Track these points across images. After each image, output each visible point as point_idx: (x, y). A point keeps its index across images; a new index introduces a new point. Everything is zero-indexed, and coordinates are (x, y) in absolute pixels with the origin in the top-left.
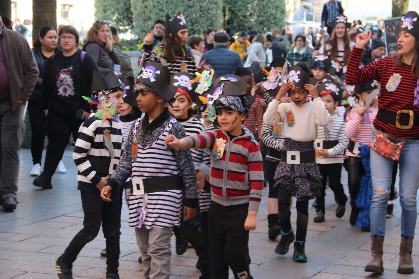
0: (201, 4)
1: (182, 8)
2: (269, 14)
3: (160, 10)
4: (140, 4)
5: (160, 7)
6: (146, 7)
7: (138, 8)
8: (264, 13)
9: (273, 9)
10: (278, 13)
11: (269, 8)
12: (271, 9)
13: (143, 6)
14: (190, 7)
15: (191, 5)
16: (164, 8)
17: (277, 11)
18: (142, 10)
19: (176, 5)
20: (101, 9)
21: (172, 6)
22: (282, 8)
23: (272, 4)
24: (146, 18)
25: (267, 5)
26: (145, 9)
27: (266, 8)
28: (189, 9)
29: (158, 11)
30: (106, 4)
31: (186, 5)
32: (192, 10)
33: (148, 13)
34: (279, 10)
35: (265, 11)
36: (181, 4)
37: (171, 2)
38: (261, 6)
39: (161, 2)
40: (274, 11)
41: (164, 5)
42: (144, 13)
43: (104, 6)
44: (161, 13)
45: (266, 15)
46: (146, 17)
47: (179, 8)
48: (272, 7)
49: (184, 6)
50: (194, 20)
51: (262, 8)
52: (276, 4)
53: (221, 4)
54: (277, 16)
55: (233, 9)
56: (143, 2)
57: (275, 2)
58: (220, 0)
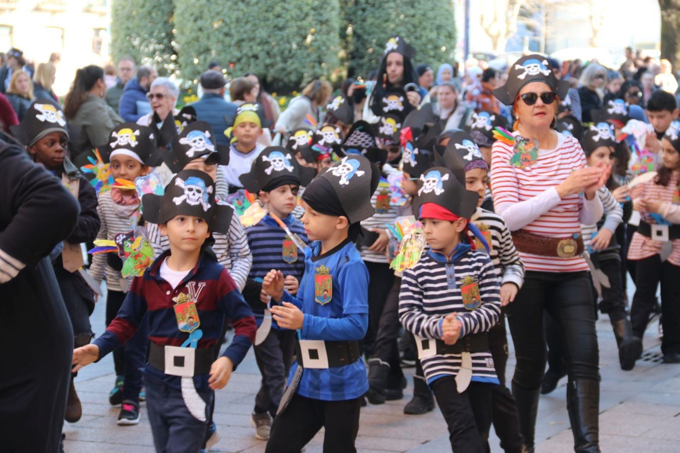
2: (424, 39)
3: (226, 35)
4: (190, 25)
5: (226, 30)
6: (200, 30)
7: (187, 32)
9: (431, 31)
10: (442, 37)
11: (424, 29)
12: (428, 31)
13: (195, 27)
14: (280, 29)
15: (281, 25)
16: (233, 31)
17: (439, 34)
18: (194, 35)
19: (255, 25)
20: (122, 33)
22: (449, 29)
23: (430, 22)
24: (202, 49)
25: (420, 23)
26: (200, 33)
27: (419, 30)
28: (278, 32)
29: (221, 37)
30: (131, 26)
31: (272, 25)
32: (284, 33)
33: (204, 41)
34: (444, 33)
35: (417, 34)
36: (262, 24)
37: (244, 21)
38: (409, 26)
39: (227, 20)
40: (433, 35)
41: (233, 26)
42: (197, 39)
43: (128, 28)
44: (227, 40)
46: (200, 47)
47: (260, 30)
48: (429, 26)
49: (268, 26)
50: (286, 52)
51: (412, 29)
52: (437, 22)
53: (336, 22)
54: (440, 43)
55: (360, 31)
56: (195, 20)
57: (435, 19)
58: (335, 17)
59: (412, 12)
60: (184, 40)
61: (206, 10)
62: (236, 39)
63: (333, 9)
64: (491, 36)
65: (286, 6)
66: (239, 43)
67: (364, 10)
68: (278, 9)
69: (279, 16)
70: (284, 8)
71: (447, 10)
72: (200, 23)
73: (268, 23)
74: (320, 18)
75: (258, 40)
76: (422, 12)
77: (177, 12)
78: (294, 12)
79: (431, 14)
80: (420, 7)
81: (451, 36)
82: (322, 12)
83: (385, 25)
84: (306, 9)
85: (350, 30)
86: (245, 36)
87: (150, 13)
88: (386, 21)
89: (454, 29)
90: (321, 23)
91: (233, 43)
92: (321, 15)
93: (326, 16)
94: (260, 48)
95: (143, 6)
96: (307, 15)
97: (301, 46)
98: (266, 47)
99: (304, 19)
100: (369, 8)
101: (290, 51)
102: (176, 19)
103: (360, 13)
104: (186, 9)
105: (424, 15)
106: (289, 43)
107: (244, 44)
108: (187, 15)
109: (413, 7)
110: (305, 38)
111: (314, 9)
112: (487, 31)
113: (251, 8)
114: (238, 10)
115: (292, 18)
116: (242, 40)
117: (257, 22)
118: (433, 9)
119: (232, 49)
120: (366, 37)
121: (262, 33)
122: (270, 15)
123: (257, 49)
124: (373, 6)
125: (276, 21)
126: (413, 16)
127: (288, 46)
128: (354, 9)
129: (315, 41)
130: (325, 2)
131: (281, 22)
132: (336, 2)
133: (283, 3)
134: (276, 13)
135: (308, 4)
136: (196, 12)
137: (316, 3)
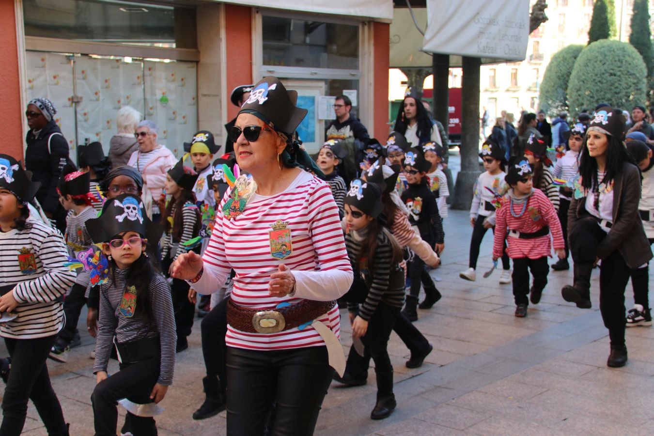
0: (626, 90)
3: (592, 97)
4: (575, 94)
5: (591, 95)
6: (579, 95)
7: (573, 97)
13: (577, 95)
14: (617, 93)
16: (595, 96)
18: (576, 98)
20: (544, 99)
21: (602, 93)
24: (580, 104)
26: (579, 97)
28: (616, 95)
29: (589, 98)
32: (619, 95)
33: (581, 100)
36: (608, 91)
37: (600, 91)
39: (592, 91)
41: (594, 93)
43: (547, 96)
44: (592, 99)
47: (607, 94)
53: (645, 90)
56: (577, 91)
58: (644, 87)
60: (571, 100)
61: (582, 87)
63: (644, 83)
65: (620, 83)
66: (597, 101)
68: (616, 85)
69: (617, 88)
70: (619, 84)
72: (580, 93)
74: (637, 88)
75: (606, 99)
77: (569, 88)
78: (624, 86)
84: (630, 84)
85: (651, 92)
86: (600, 97)
87: (556, 89)
90: (637, 90)
91: (594, 100)
92: (637, 86)
93: (640, 86)
95: (553, 86)
96: (630, 86)
97: (627, 101)
98: (610, 102)
99: (629, 88)
101: (621, 103)
102: (568, 91)
104: (573, 87)
108: (573, 89)
110: (629, 97)
111: (634, 84)
113: (603, 85)
114: (597, 86)
115: (623, 88)
116: (599, 99)
117: (606, 91)
121: (608, 96)
122: (613, 88)
125: (615, 90)
127: (620, 101)
129: (634, 98)
130: (639, 81)
131: (618, 90)
132: (645, 80)
133: (618, 82)
134: (615, 86)
135: (631, 82)
136: (578, 88)
137: (635, 81)
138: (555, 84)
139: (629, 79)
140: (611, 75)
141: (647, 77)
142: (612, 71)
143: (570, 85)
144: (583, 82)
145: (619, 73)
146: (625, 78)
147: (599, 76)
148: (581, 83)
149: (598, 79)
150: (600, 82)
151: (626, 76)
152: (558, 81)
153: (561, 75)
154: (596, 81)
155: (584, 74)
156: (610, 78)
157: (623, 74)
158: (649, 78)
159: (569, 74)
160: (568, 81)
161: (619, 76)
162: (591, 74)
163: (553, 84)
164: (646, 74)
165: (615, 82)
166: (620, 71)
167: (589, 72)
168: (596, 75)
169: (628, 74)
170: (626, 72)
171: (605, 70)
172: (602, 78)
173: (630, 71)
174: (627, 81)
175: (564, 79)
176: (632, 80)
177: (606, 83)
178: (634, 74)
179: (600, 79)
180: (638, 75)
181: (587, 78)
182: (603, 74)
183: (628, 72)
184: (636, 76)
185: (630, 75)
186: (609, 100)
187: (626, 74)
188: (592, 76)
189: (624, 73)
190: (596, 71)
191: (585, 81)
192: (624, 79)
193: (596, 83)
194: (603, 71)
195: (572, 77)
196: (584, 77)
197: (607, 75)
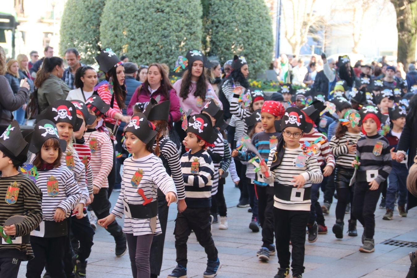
0: (177, 34)
1: (156, 36)
2: (253, 45)
3: (132, 39)
4: (110, 33)
5: (132, 36)
6: (116, 36)
7: (108, 37)
8: (249, 45)
9: (258, 41)
10: (265, 45)
11: (254, 39)
12: (256, 41)
13: (113, 35)
14: (165, 37)
15: (166, 34)
16: (136, 38)
17: (262, 43)
18: (112, 39)
19: (150, 34)
22: (269, 40)
23: (258, 35)
24: (117, 48)
25: (252, 36)
26: (116, 38)
27: (250, 40)
28: (164, 39)
29: (129, 40)
30: (73, 32)
31: (161, 35)
32: (168, 40)
33: (118, 43)
34: (266, 42)
35: (250, 43)
36: (155, 33)
37: (143, 31)
38: (245, 37)
39: (133, 30)
40: (259, 43)
41: (136, 34)
42: (114, 42)
43: (71, 34)
44: (133, 42)
45: (250, 47)
46: (116, 46)
47: (153, 37)
48: (257, 38)
49: (158, 35)
50: (169, 51)
51: (247, 40)
52: (262, 36)
53: (200, 34)
54: (263, 48)
55: (214, 40)
56: (113, 30)
57: (261, 33)
58: (199, 30)
59: (247, 29)
60: (105, 42)
61: (120, 24)
62: (138, 42)
63: (198, 25)
64: (291, 44)
65: (170, 23)
66: (139, 46)
67: (217, 27)
68: (164, 25)
69: (165, 29)
70: (168, 24)
71: (268, 28)
72: (116, 32)
73: (158, 33)
74: (190, 31)
75: (152, 44)
76: (253, 29)
77: (102, 25)
78: (175, 27)
79: (258, 30)
80: (252, 26)
81: (270, 44)
82: (192, 27)
83: (230, 36)
84: (182, 25)
85: (208, 39)
86: (144, 41)
87: (85, 25)
88: (231, 34)
89: (272, 40)
90: (191, 34)
91: (136, 45)
92: (191, 29)
93: (194, 29)
94: (153, 48)
95: (81, 21)
96: (182, 28)
97: (177, 47)
98: (156, 48)
99: (180, 31)
100: (220, 25)
101: (171, 51)
102: (101, 29)
103: (215, 28)
104: (108, 23)
105: (254, 31)
106: (171, 46)
107: (143, 45)
108: (108, 27)
109: (247, 26)
110: (180, 43)
111: (187, 25)
112: (289, 42)
113: (147, 24)
114: (140, 24)
115: (173, 30)
116: (142, 43)
117: (152, 32)
118: (259, 27)
119: (135, 48)
120: (218, 43)
121: (154, 39)
122: (160, 28)
123: (151, 49)
124: (223, 24)
125: (163, 32)
126: (248, 31)
127: (170, 47)
128: (211, 26)
129: (186, 44)
130: (193, 22)
131: (166, 33)
132: (200, 21)
133: (167, 21)
134: (163, 27)
135: (183, 22)
136: (114, 25)
137: (188, 22)
138: (82, 17)
139: (181, 19)
140: (158, 10)
141: (202, 18)
142: (158, 6)
143: (104, 21)
144: (122, 18)
145: (167, 10)
146: (175, 16)
147: (142, 11)
148: (119, 18)
149: (140, 16)
150: (143, 19)
151: (177, 14)
152: (87, 14)
153: (90, 6)
154: (139, 18)
155: (121, 7)
156: (156, 15)
157: (172, 9)
158: (205, 19)
159: (101, 5)
160: (100, 14)
161: (168, 13)
162: (132, 7)
163: (79, 17)
164: (201, 14)
165: (164, 21)
166: (168, 6)
167: (129, 4)
168: (139, 9)
169: (180, 11)
170: (177, 8)
171: (150, 3)
172: (147, 14)
173: (182, 7)
174: (178, 21)
175: (95, 11)
176: (183, 20)
177: (151, 21)
178: (187, 12)
179: (143, 15)
180: (191, 14)
181: (126, 13)
182: (148, 8)
183: (179, 9)
184: (189, 15)
185: (182, 13)
186: (155, 45)
187: (176, 12)
188: (133, 10)
189: (174, 9)
190: (138, 5)
191: (124, 17)
192: (173, 17)
193: (139, 20)
194: (147, 5)
195: (105, 9)
196: (122, 11)
197: (152, 10)
